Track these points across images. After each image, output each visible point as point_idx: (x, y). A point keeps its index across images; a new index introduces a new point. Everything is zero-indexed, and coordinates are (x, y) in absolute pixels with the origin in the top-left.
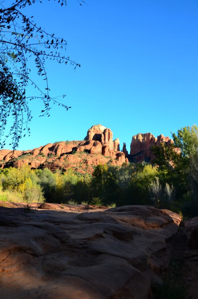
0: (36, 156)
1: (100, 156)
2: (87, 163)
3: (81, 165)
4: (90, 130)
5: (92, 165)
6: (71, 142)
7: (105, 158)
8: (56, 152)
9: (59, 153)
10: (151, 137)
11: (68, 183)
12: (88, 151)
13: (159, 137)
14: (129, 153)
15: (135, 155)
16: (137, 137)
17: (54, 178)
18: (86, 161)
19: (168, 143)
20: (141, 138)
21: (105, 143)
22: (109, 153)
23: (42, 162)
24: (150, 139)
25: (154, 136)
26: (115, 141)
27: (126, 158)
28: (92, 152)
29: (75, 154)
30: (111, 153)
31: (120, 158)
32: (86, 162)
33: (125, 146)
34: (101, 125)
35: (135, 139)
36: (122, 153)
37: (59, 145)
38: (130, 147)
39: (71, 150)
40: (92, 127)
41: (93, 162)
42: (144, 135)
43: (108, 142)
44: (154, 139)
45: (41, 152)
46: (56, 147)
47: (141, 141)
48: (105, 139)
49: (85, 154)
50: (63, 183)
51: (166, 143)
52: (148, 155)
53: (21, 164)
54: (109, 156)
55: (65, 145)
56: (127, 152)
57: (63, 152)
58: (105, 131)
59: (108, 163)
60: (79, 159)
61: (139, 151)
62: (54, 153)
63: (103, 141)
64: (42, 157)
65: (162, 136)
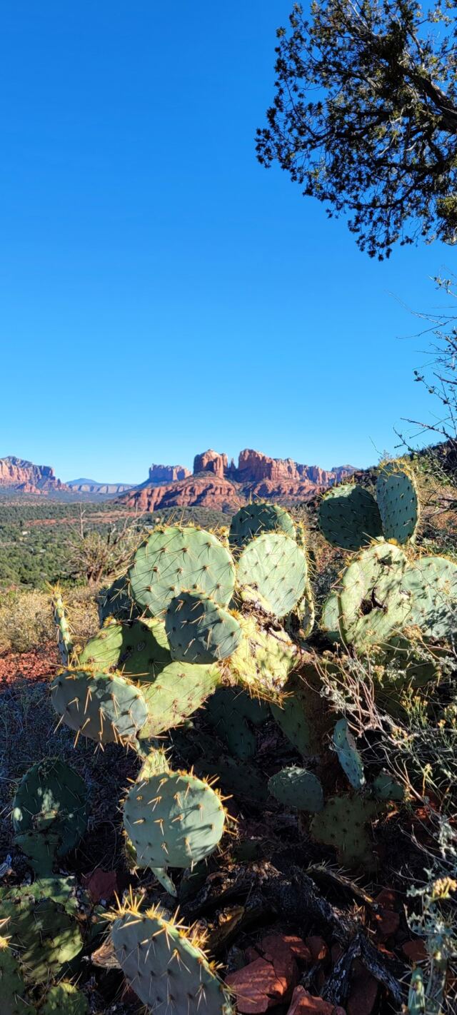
10: (256, 455)
12: (213, 494)
13: (264, 457)
16: (244, 453)
32: (213, 501)
33: (233, 462)
42: (250, 452)
44: (259, 457)
47: (248, 456)
49: (212, 496)
61: (246, 468)
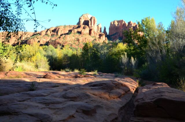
0: (43, 36)
1: (88, 35)
2: (79, 41)
3: (75, 42)
4: (81, 18)
5: (82, 42)
6: (68, 26)
7: (91, 38)
8: (57, 33)
9: (59, 34)
10: (123, 23)
11: (66, 55)
12: (80, 33)
13: (129, 23)
14: (108, 34)
15: (112, 35)
16: (114, 22)
17: (56, 52)
18: (78, 39)
19: (135, 28)
20: (116, 23)
21: (91, 27)
22: (94, 34)
23: (48, 40)
24: (123, 24)
25: (126, 22)
26: (99, 25)
27: (105, 37)
28: (82, 33)
29: (71, 34)
30: (96, 34)
31: (101, 37)
33: (105, 29)
34: (89, 14)
35: (112, 24)
36: (103, 34)
37: (59, 28)
38: (109, 29)
39: (68, 32)
40: (82, 16)
41: (83, 40)
42: (118, 22)
43: (93, 26)
44: (126, 24)
45: (47, 33)
46: (57, 29)
47: (116, 25)
48: (91, 24)
49: (78, 35)
50: (62, 55)
51: (134, 27)
52: (121, 35)
53: (32, 42)
54: (94, 36)
55: (64, 28)
56: (107, 33)
57: (62, 33)
58: (91, 18)
59: (93, 41)
60: (73, 38)
61: (115, 33)
62: (56, 34)
63: (90, 25)
64: (48, 37)
65: (131, 22)
